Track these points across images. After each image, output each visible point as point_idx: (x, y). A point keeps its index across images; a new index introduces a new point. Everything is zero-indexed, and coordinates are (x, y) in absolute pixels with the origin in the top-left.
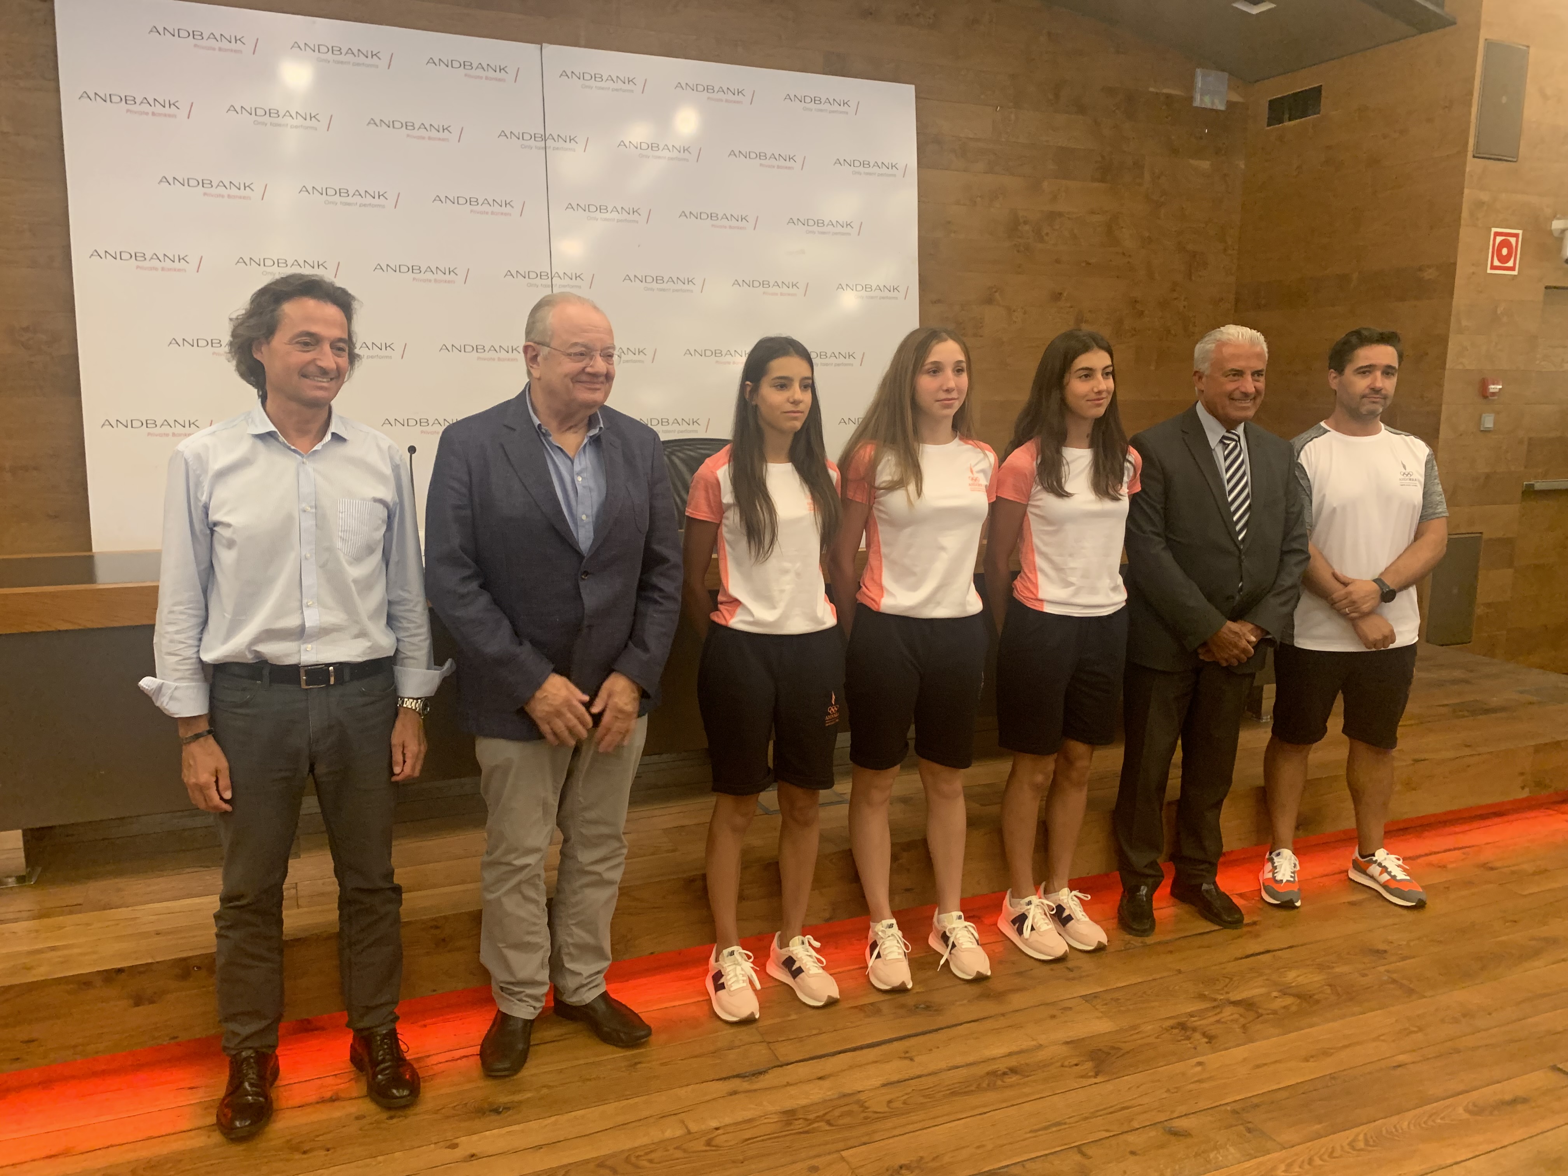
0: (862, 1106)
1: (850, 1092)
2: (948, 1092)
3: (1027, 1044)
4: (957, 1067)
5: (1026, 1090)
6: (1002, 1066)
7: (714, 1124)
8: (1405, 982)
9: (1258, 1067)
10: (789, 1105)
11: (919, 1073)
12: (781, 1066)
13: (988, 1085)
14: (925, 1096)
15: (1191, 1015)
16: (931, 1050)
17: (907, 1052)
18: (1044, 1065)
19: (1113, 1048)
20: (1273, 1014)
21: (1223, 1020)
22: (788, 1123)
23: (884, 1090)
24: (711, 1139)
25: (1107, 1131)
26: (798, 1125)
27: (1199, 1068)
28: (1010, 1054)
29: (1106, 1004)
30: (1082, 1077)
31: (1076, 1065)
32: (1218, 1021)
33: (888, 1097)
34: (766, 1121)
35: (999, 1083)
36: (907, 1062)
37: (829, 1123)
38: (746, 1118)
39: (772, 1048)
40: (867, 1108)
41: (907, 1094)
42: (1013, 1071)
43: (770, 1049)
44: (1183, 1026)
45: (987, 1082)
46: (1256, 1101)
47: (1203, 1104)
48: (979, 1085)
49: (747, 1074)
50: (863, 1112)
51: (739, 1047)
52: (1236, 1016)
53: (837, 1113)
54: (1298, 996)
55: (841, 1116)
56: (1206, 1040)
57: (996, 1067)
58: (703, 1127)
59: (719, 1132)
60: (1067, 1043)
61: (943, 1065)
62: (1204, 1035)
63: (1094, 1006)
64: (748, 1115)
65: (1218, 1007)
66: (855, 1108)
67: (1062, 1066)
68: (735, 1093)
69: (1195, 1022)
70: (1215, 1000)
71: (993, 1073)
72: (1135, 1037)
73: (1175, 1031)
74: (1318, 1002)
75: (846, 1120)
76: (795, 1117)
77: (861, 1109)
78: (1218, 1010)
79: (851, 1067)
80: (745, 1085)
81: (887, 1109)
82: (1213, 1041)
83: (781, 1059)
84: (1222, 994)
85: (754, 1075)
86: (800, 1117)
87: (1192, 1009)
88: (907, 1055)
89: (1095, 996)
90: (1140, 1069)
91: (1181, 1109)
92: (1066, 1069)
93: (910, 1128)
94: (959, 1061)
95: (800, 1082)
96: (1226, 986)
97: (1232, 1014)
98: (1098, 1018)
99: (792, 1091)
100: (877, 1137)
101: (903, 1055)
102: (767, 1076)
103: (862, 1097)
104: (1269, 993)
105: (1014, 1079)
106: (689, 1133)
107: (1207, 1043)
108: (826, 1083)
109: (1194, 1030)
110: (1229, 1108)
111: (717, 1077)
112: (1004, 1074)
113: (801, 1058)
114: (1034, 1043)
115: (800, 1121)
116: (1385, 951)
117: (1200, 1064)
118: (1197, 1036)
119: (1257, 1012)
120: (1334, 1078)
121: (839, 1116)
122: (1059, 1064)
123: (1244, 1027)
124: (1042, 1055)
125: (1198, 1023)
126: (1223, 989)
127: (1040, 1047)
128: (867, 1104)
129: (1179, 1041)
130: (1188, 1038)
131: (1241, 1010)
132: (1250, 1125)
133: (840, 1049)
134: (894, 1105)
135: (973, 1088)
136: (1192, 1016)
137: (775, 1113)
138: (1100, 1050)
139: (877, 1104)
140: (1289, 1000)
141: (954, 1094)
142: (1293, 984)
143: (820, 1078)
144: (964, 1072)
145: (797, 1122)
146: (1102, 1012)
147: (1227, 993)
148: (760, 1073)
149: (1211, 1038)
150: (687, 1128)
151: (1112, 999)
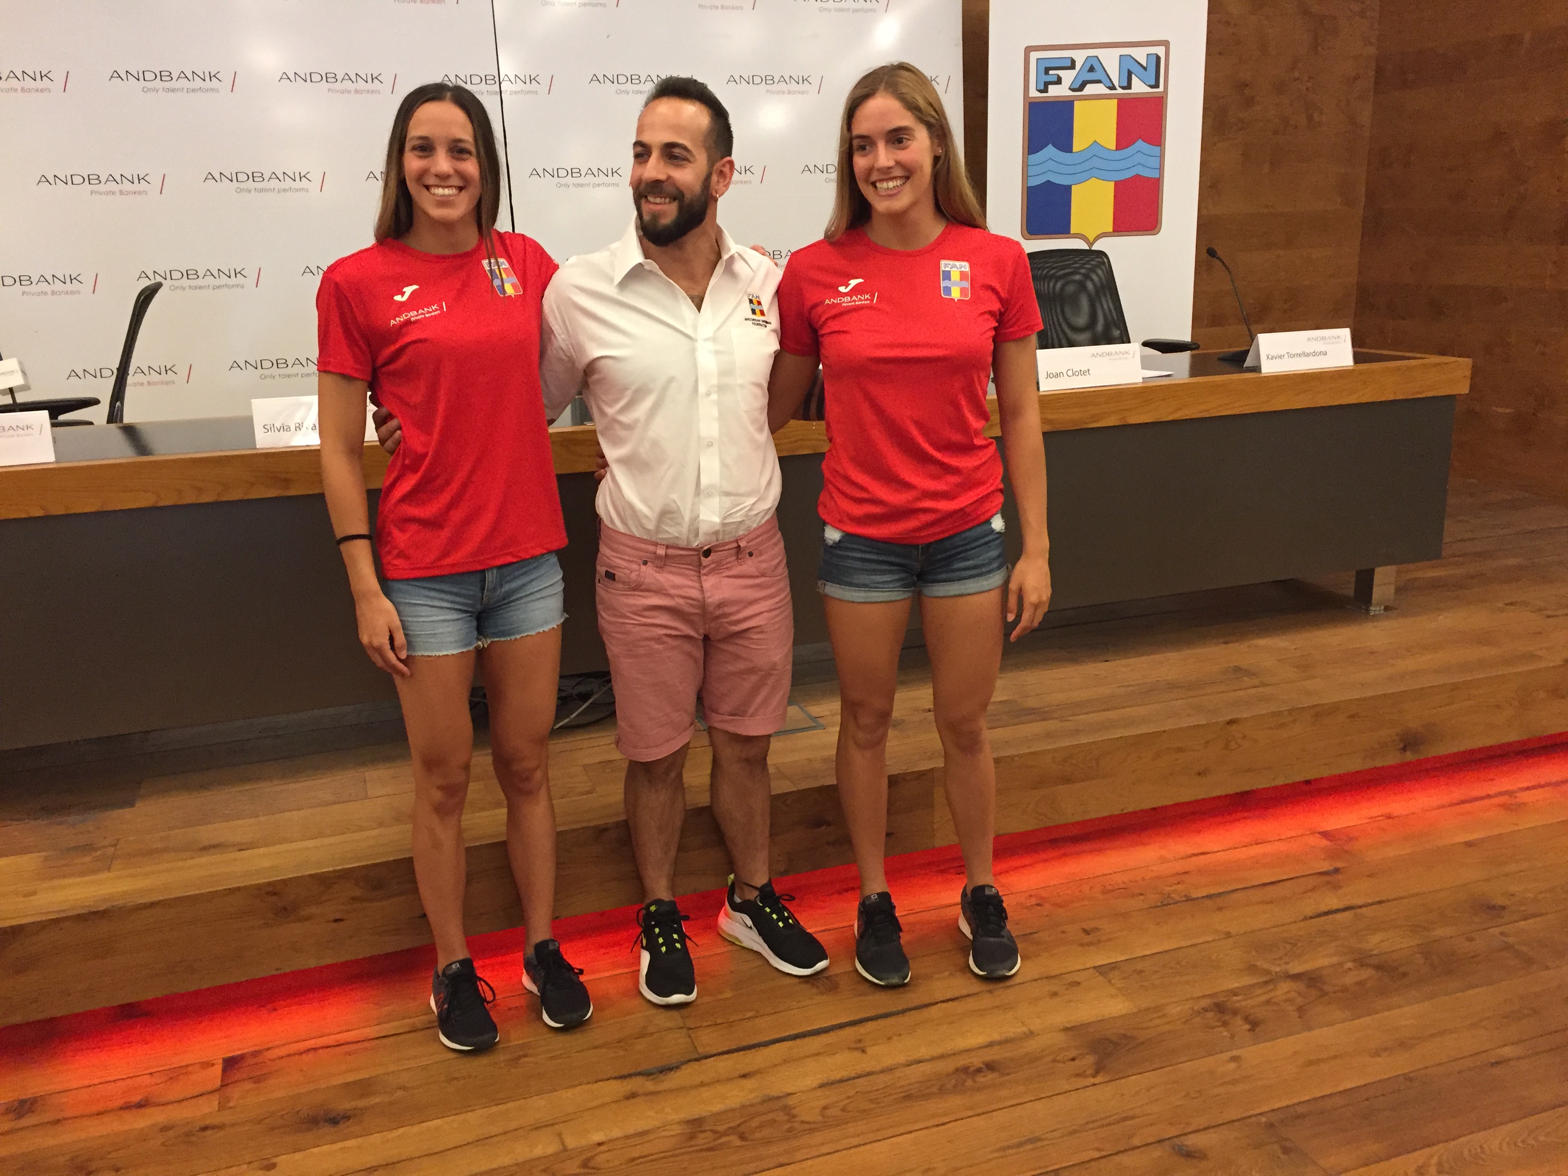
0: (788, 1114)
1: (779, 1094)
2: (902, 1095)
3: (1015, 1030)
4: (920, 1062)
5: (1004, 1093)
6: (976, 1061)
7: (598, 1137)
8: (1524, 949)
9: (1311, 1063)
10: (696, 1111)
11: (868, 1070)
12: (697, 1060)
13: (955, 1086)
14: (871, 1101)
15: (1234, 993)
16: (889, 1038)
17: (860, 1041)
18: (1033, 1059)
19: (1125, 1036)
20: (1343, 991)
21: (1274, 1000)
22: (692, 1137)
23: (819, 1093)
24: (589, 1159)
25: (1098, 1149)
26: (703, 1140)
27: (1232, 1066)
28: (991, 1045)
29: (1124, 978)
30: (1078, 1075)
31: (1073, 1059)
32: (1268, 1002)
33: (823, 1103)
34: (664, 1133)
35: (969, 1083)
36: (857, 1054)
37: (742, 1137)
38: (640, 1130)
39: (693, 1035)
40: (794, 1116)
41: (849, 1097)
42: (991, 1067)
43: (689, 1036)
44: (1220, 1008)
45: (953, 1082)
46: (1300, 1110)
47: (1232, 1114)
48: (942, 1086)
49: (653, 1071)
50: (788, 1121)
51: (652, 1034)
52: (1293, 995)
53: (755, 1123)
54: (1378, 967)
55: (760, 1127)
56: (1247, 1027)
57: (969, 1061)
58: (584, 1142)
59: (602, 1148)
60: (1066, 1029)
61: (902, 1059)
62: (1246, 1019)
63: (1110, 981)
64: (642, 1125)
65: (1271, 981)
66: (781, 1116)
67: (1054, 1061)
68: (633, 1096)
69: (1237, 1001)
70: (1268, 972)
71: (965, 1070)
72: (1158, 1021)
73: (1210, 1015)
74: (1405, 975)
75: (766, 1132)
76: (700, 1129)
77: (786, 1118)
78: (1271, 987)
79: (785, 1062)
80: (649, 1085)
81: (820, 1118)
82: (1257, 1030)
83: (700, 1050)
84: (1279, 965)
85: (661, 1072)
86: (708, 1128)
87: (1236, 985)
88: (859, 1045)
89: (1113, 967)
90: (1156, 1066)
91: (1201, 1121)
92: (1061, 1065)
93: (846, 1143)
94: (924, 1052)
95: (718, 1081)
96: (1286, 955)
97: (1288, 992)
98: (1112, 996)
99: (705, 1093)
100: (799, 1156)
101: (854, 1045)
102: (678, 1073)
103: (791, 1101)
104: (1341, 964)
105: (991, 1077)
106: (565, 1149)
107: (1249, 1030)
108: (749, 1083)
109: (1235, 1012)
110: (1263, 1119)
111: (616, 1074)
112: (979, 1070)
113: (726, 1049)
114: (1024, 1029)
115: (708, 1134)
116: (1503, 908)
117: (1234, 1059)
118: (1238, 1021)
119: (1322, 990)
120: (1411, 1080)
121: (758, 1127)
122: (1050, 1058)
123: (1301, 1010)
124: (1032, 1045)
125: (1243, 1004)
126: (1281, 958)
127: (1031, 1034)
128: (794, 1112)
129: (1213, 1028)
130: (1225, 1024)
131: (1299, 986)
132: (1288, 1144)
133: (777, 1036)
134: (829, 1112)
135: (934, 1089)
136: (1236, 995)
137: (679, 1123)
138: (1107, 1039)
139: (809, 1113)
140: (1365, 974)
141: (908, 1097)
142: (1375, 952)
143: (744, 1076)
144: (926, 1068)
145: (702, 1135)
146: (1118, 989)
147: (1287, 963)
148: (671, 1069)
149: (1254, 1024)
150: (563, 1143)
151: (1135, 971)
